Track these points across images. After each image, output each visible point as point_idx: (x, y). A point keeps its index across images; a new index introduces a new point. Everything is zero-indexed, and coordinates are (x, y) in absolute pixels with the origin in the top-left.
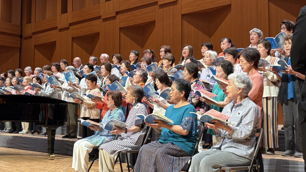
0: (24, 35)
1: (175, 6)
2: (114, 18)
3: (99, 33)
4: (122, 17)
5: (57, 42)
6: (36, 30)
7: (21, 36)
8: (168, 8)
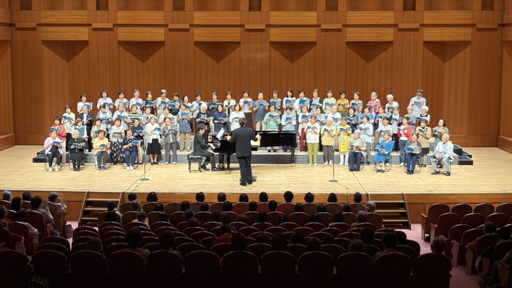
1: (263, 33)
2: (186, 30)
3: (164, 42)
4: (197, 31)
5: (89, 42)
6: (43, 21)
7: (11, 25)
8: (255, 33)
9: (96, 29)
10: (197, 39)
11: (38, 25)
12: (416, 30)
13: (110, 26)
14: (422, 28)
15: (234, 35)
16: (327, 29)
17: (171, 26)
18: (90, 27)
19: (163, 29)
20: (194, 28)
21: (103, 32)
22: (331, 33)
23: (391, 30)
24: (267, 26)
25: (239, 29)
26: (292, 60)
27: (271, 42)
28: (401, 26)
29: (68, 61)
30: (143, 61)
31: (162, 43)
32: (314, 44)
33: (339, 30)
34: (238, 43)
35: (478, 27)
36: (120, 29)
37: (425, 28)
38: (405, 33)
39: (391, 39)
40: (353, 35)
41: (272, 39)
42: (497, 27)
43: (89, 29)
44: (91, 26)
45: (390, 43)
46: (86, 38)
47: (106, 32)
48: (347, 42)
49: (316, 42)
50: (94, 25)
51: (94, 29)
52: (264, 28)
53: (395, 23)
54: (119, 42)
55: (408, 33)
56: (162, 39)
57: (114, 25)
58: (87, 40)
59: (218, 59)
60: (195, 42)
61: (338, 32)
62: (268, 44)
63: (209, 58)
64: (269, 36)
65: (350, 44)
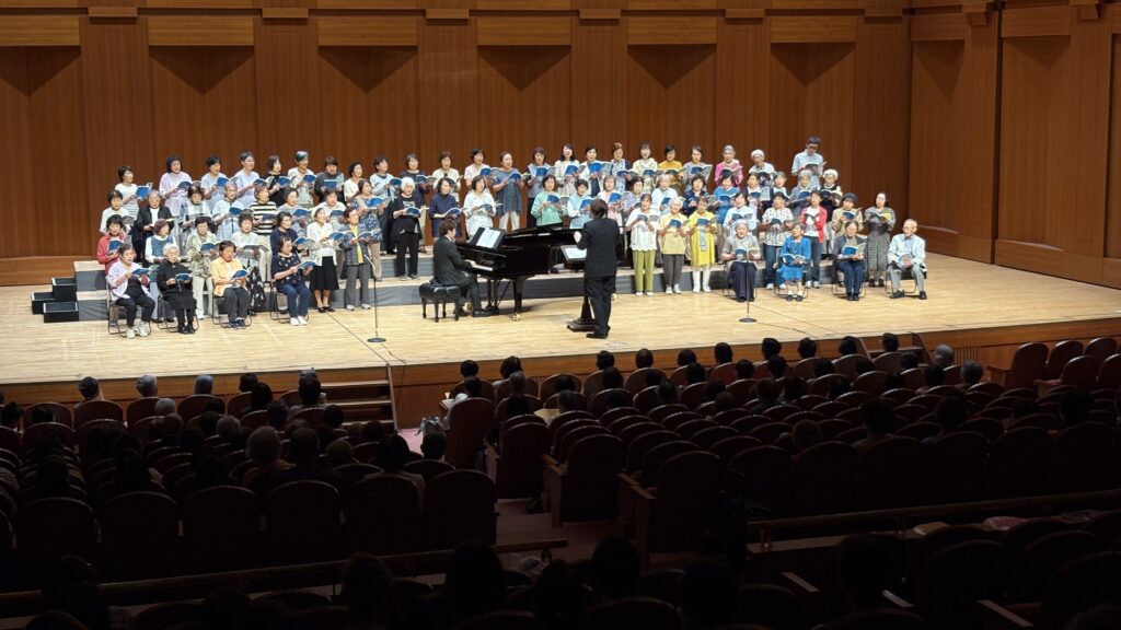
1: (463, 27)
2: (301, 21)
3: (253, 47)
4: (324, 23)
5: (83, 49)
8: (447, 28)
9: (96, 21)
10: (325, 41)
12: (758, 21)
13: (131, 12)
14: (768, 18)
15: (401, 32)
16: (591, 20)
17: (268, 13)
18: (84, 16)
19: (251, 17)
20: (319, 18)
21: (113, 27)
22: (599, 28)
23: (713, 22)
24: (473, 12)
25: (414, 18)
26: (520, 84)
27: (480, 47)
28: (732, 13)
29: (29, 94)
30: (203, 91)
31: (248, 51)
32: (566, 49)
33: (614, 22)
34: (414, 49)
35: (867, 15)
36: (153, 20)
37: (774, 18)
38: (738, 27)
39: (711, 38)
41: (484, 41)
42: (900, 14)
43: (80, 20)
44: (87, 13)
45: (709, 48)
46: (74, 40)
47: (121, 27)
48: (630, 47)
49: (569, 47)
50: (94, 12)
51: (91, 18)
52: (466, 16)
53: (720, 8)
54: (150, 47)
55: (743, 27)
56: (249, 40)
57: (141, 11)
58: (78, 44)
59: (368, 84)
60: (320, 47)
61: (612, 25)
62: (474, 52)
63: (349, 82)
64: (477, 33)
65: (638, 51)
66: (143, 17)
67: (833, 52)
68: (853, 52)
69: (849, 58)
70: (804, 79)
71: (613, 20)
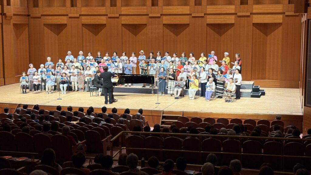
0: (32, 16)
1: (159, 19)
2: (117, 18)
4: (123, 18)
5: (67, 25)
6: (45, 13)
7: (28, 15)
8: (155, 19)
9: (70, 18)
10: (123, 23)
11: (42, 15)
12: (248, 16)
13: (78, 15)
14: (251, 15)
16: (195, 16)
17: (109, 15)
19: (105, 17)
20: (122, 16)
21: (74, 19)
22: (198, 19)
23: (233, 17)
24: (161, 15)
25: (146, 17)
26: (177, 35)
27: (164, 24)
28: (239, 14)
29: (58, 35)
30: (96, 35)
31: (105, 25)
32: (188, 25)
34: (146, 25)
35: (286, 14)
36: (83, 17)
37: (253, 15)
38: (242, 18)
39: (233, 22)
40: (211, 20)
41: (165, 22)
43: (67, 17)
45: (232, 25)
46: (65, 22)
47: (76, 19)
48: (207, 24)
49: (189, 24)
50: (70, 15)
51: (69, 17)
52: (160, 16)
53: (236, 13)
54: (82, 24)
55: (243, 18)
56: (105, 22)
57: (80, 15)
58: (66, 23)
59: (136, 34)
60: (122, 24)
61: (202, 18)
62: (162, 25)
63: (131, 33)
64: (163, 21)
65: (209, 25)
66: (81, 17)
67: (275, 26)
68: (282, 26)
69: (281, 28)
70: (266, 34)
71: (202, 16)
